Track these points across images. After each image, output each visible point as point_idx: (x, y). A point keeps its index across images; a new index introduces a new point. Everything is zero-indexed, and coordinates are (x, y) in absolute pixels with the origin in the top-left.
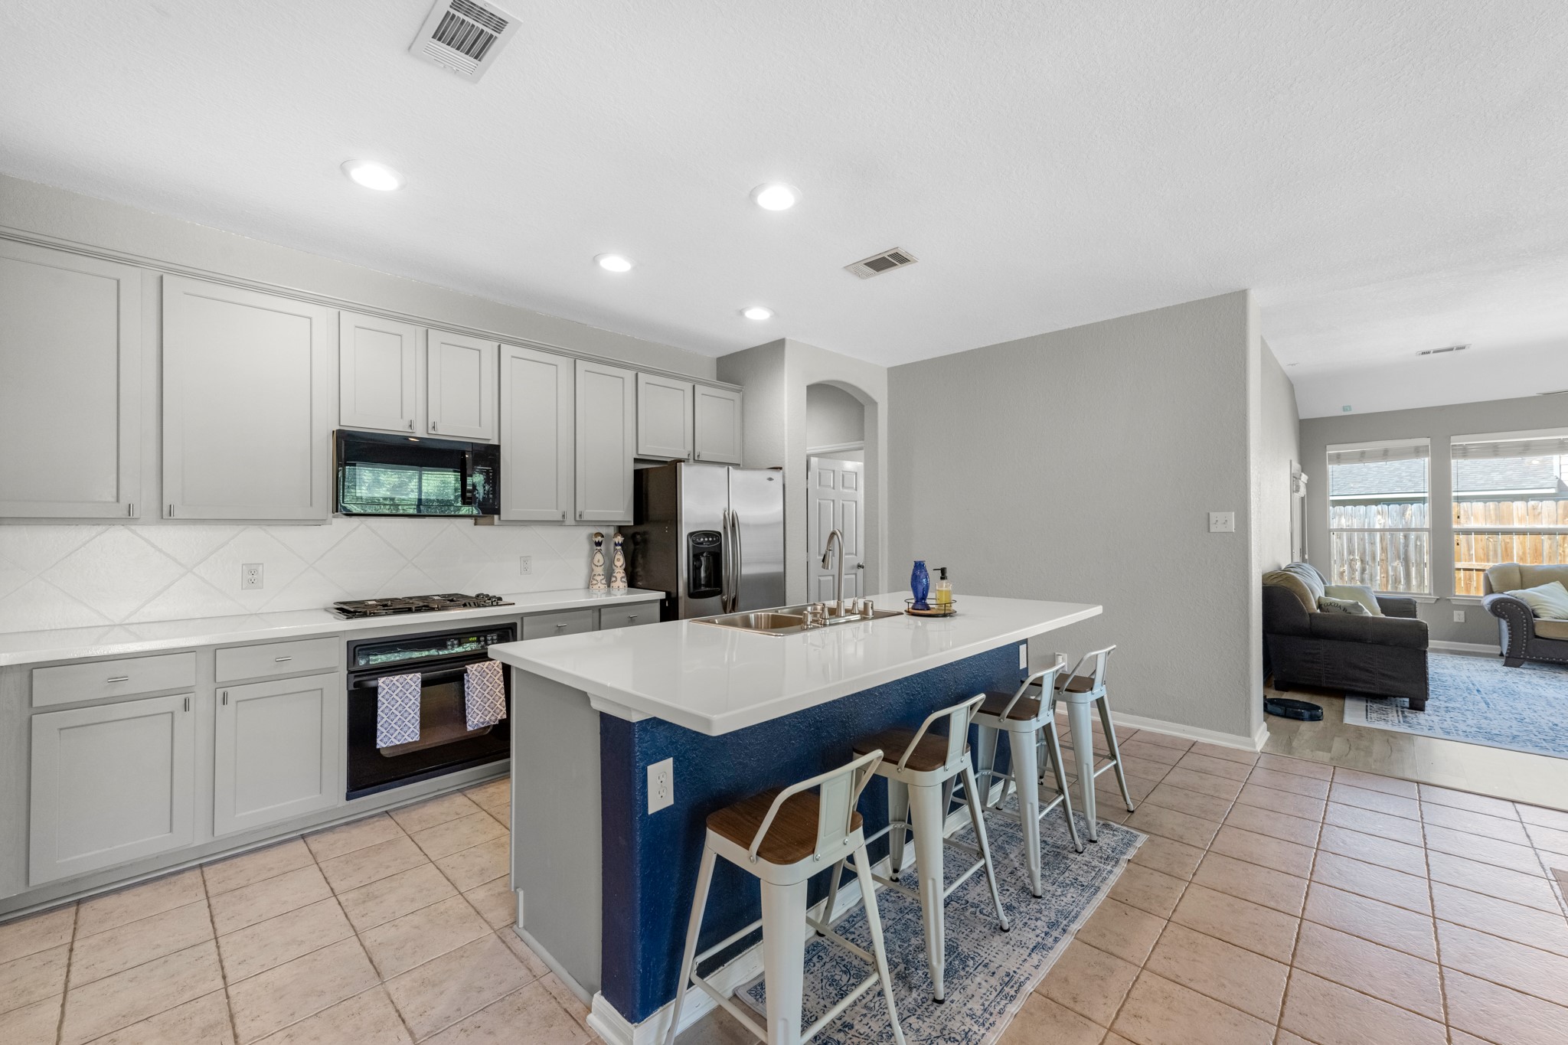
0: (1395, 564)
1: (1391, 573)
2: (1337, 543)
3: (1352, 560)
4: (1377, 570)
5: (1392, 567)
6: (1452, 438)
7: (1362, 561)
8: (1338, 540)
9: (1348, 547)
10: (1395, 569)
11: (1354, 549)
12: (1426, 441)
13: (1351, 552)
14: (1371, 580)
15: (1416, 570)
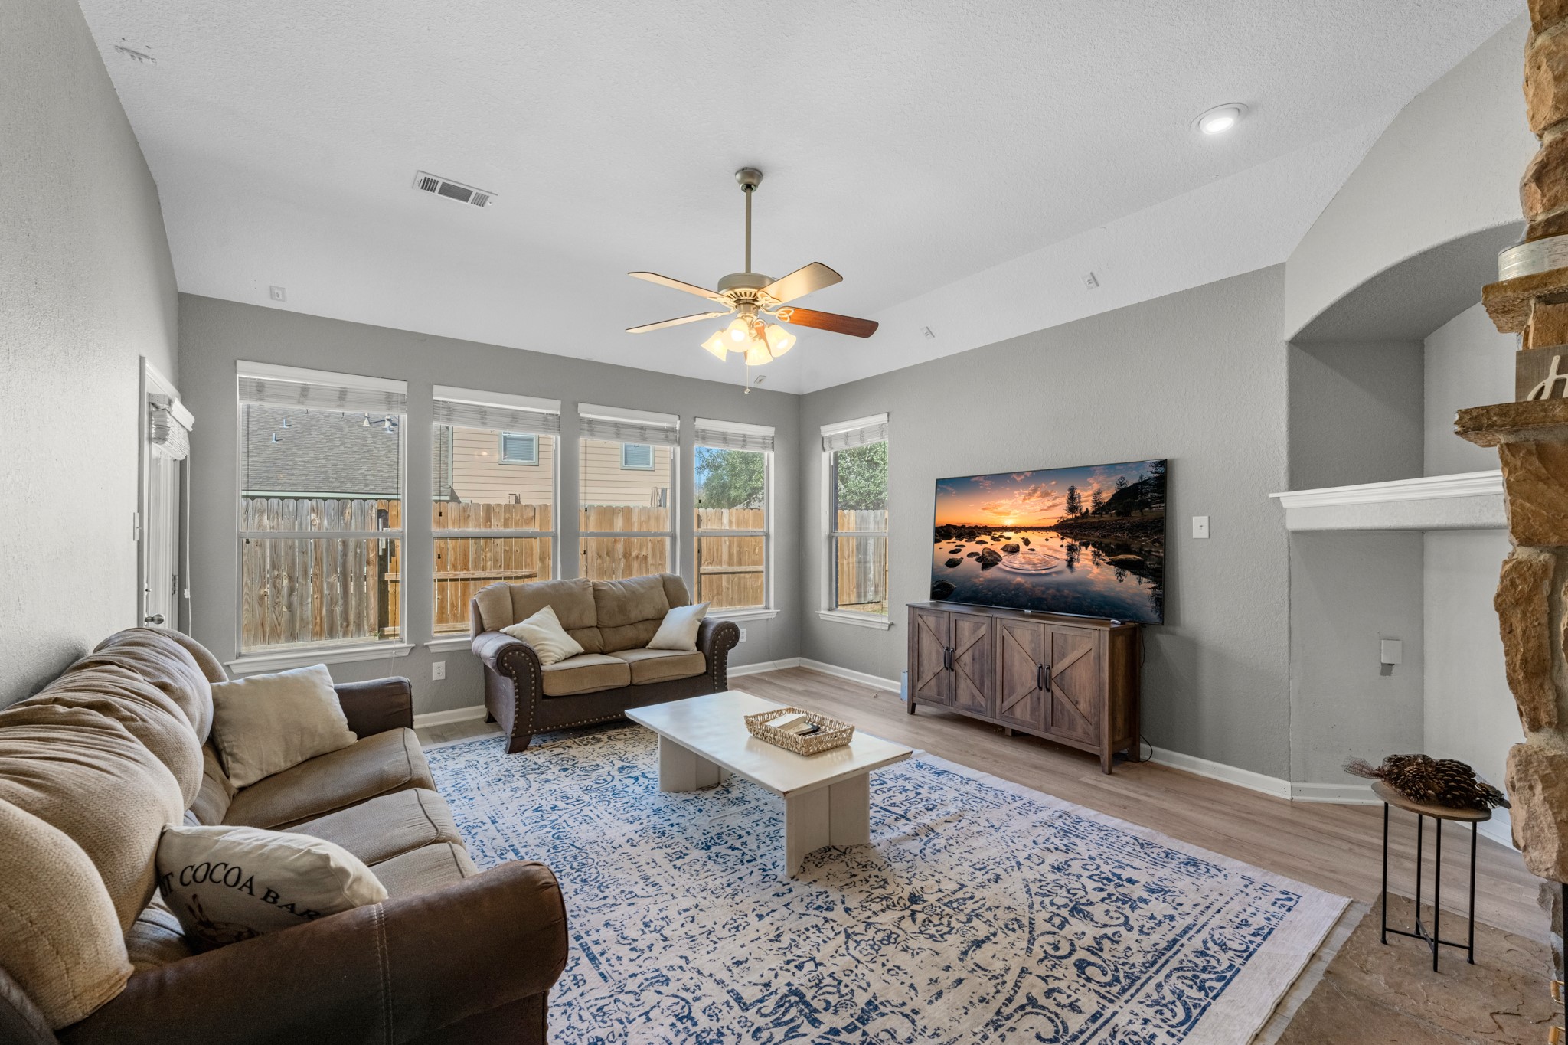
0: (331, 579)
1: (326, 592)
2: (255, 552)
3: (276, 577)
4: (308, 589)
5: (328, 583)
6: (436, 388)
7: (290, 578)
8: (258, 548)
9: (272, 558)
10: (331, 586)
11: (280, 561)
12: (401, 387)
13: (275, 566)
14: (301, 604)
15: (355, 585)
